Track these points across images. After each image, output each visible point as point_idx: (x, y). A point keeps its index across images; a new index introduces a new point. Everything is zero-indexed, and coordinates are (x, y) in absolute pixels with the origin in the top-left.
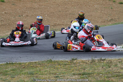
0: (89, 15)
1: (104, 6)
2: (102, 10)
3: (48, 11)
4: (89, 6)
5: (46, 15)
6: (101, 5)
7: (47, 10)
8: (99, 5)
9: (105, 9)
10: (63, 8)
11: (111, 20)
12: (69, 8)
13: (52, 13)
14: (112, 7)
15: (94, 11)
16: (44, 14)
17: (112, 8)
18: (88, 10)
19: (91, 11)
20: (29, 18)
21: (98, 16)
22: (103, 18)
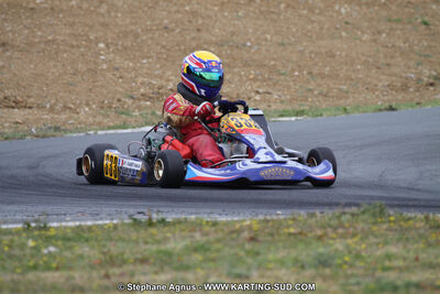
0: (316, 54)
1: (384, 13)
2: (379, 33)
3: (104, 25)
4: (311, 10)
5: (102, 45)
6: (367, 4)
7: (101, 20)
8: (360, 5)
9: (394, 26)
10: (180, 16)
11: (436, 78)
12: (209, 17)
13: (126, 34)
14: (426, 19)
15: (341, 37)
16: (89, 40)
17: (425, 23)
18: (310, 27)
19: (324, 31)
20: (17, 54)
21: (363, 58)
22: (396, 70)
